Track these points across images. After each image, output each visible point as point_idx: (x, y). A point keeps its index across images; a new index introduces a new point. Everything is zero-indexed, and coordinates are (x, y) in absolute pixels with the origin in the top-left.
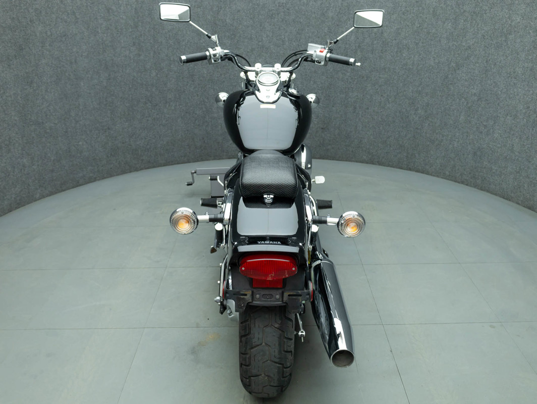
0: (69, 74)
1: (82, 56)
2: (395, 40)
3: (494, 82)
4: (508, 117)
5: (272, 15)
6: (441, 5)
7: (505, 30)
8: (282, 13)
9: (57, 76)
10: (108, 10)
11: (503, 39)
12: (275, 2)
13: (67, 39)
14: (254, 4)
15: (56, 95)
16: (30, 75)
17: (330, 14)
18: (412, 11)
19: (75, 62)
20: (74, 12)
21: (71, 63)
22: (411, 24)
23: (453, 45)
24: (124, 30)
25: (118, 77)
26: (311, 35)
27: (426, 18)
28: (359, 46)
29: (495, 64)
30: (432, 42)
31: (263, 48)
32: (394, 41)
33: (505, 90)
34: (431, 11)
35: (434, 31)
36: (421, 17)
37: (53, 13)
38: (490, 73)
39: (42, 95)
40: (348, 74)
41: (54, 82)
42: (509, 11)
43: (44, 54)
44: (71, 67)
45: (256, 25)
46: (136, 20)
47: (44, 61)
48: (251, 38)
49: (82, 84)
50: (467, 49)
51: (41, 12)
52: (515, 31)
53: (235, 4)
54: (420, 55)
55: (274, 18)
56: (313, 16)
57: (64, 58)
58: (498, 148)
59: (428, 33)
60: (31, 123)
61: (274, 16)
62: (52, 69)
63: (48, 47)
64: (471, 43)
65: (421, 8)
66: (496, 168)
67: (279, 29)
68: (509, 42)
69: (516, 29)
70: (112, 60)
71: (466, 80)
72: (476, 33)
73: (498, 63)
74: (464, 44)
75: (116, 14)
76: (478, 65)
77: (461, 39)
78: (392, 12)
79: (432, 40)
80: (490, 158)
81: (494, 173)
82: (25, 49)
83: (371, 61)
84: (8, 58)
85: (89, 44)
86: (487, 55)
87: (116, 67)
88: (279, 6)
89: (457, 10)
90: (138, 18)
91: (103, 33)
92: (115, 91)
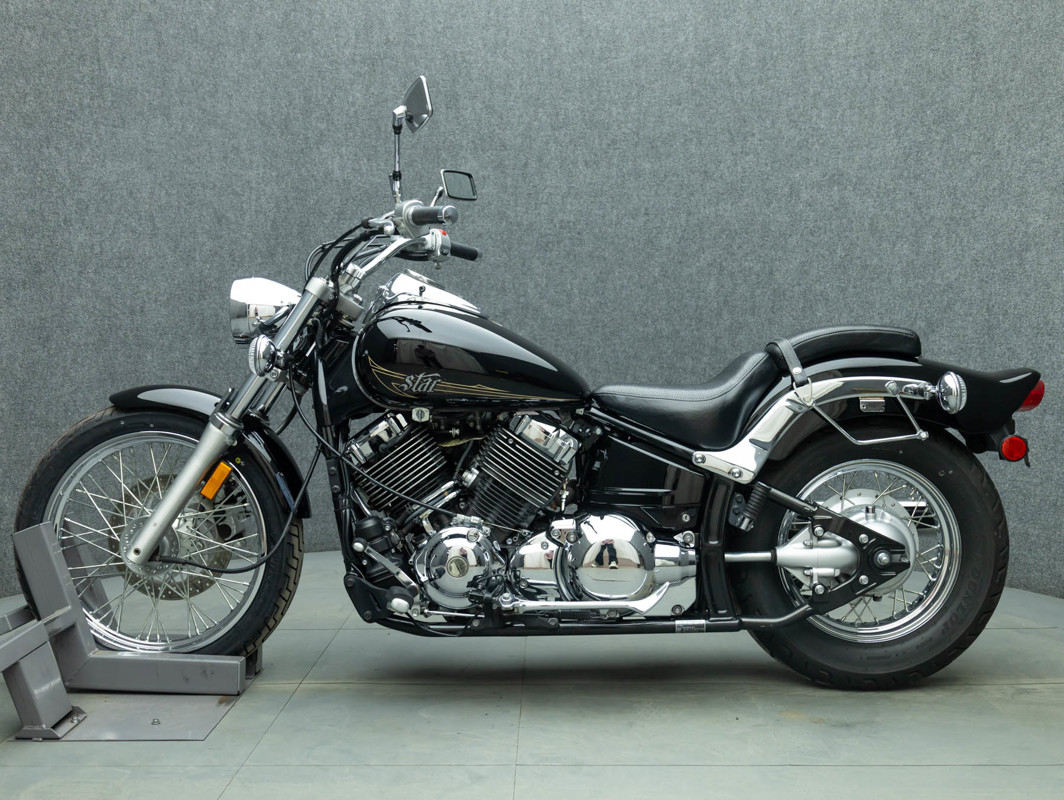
0: (124, 335)
1: (156, 301)
2: (799, 285)
3: (1009, 349)
4: (1048, 417)
5: (547, 245)
6: (885, 212)
7: (1016, 244)
8: (567, 241)
9: (101, 334)
10: (220, 219)
11: (1016, 262)
12: (552, 220)
13: (131, 266)
14: (511, 223)
15: (93, 371)
16: (47, 325)
17: (665, 242)
18: (828, 226)
19: (142, 311)
20: (151, 216)
21: (132, 312)
22: (827, 253)
23: (917, 285)
24: (247, 259)
25: (225, 352)
26: (625, 281)
27: (858, 238)
28: (726, 302)
29: (1006, 313)
30: (874, 285)
31: (527, 308)
32: (796, 288)
33: (1033, 361)
34: (866, 224)
35: (875, 261)
36: (847, 237)
37: (111, 213)
38: (997, 331)
39: (65, 367)
40: (705, 359)
41: (93, 344)
42: (1019, 207)
43: (82, 287)
44: (132, 320)
45: (515, 264)
46: (272, 242)
47: (78, 301)
48: (504, 289)
49: (149, 358)
50: (944, 291)
51: (87, 207)
52: (1036, 244)
53: (473, 222)
54: (852, 311)
55: (551, 250)
56: (631, 245)
57: (120, 301)
58: (1035, 485)
59: (865, 267)
60: (33, 422)
61: (550, 245)
62: (93, 318)
63: (91, 275)
64: (953, 278)
65: (844, 221)
66: (1036, 532)
67: (562, 271)
68: (1027, 266)
69: (1037, 239)
70: (217, 316)
71: (951, 353)
72: (960, 258)
73: (1012, 310)
74: (938, 281)
75: (233, 227)
76: (971, 319)
77: (932, 272)
78: (789, 232)
79: (872, 280)
80: (1020, 511)
81: (1033, 543)
82: (44, 272)
83: (752, 330)
84: (9, 284)
85: (173, 280)
86: (986, 297)
87: (222, 331)
88: (561, 227)
89: (918, 218)
90: (276, 239)
91: (205, 262)
92: (216, 380)
